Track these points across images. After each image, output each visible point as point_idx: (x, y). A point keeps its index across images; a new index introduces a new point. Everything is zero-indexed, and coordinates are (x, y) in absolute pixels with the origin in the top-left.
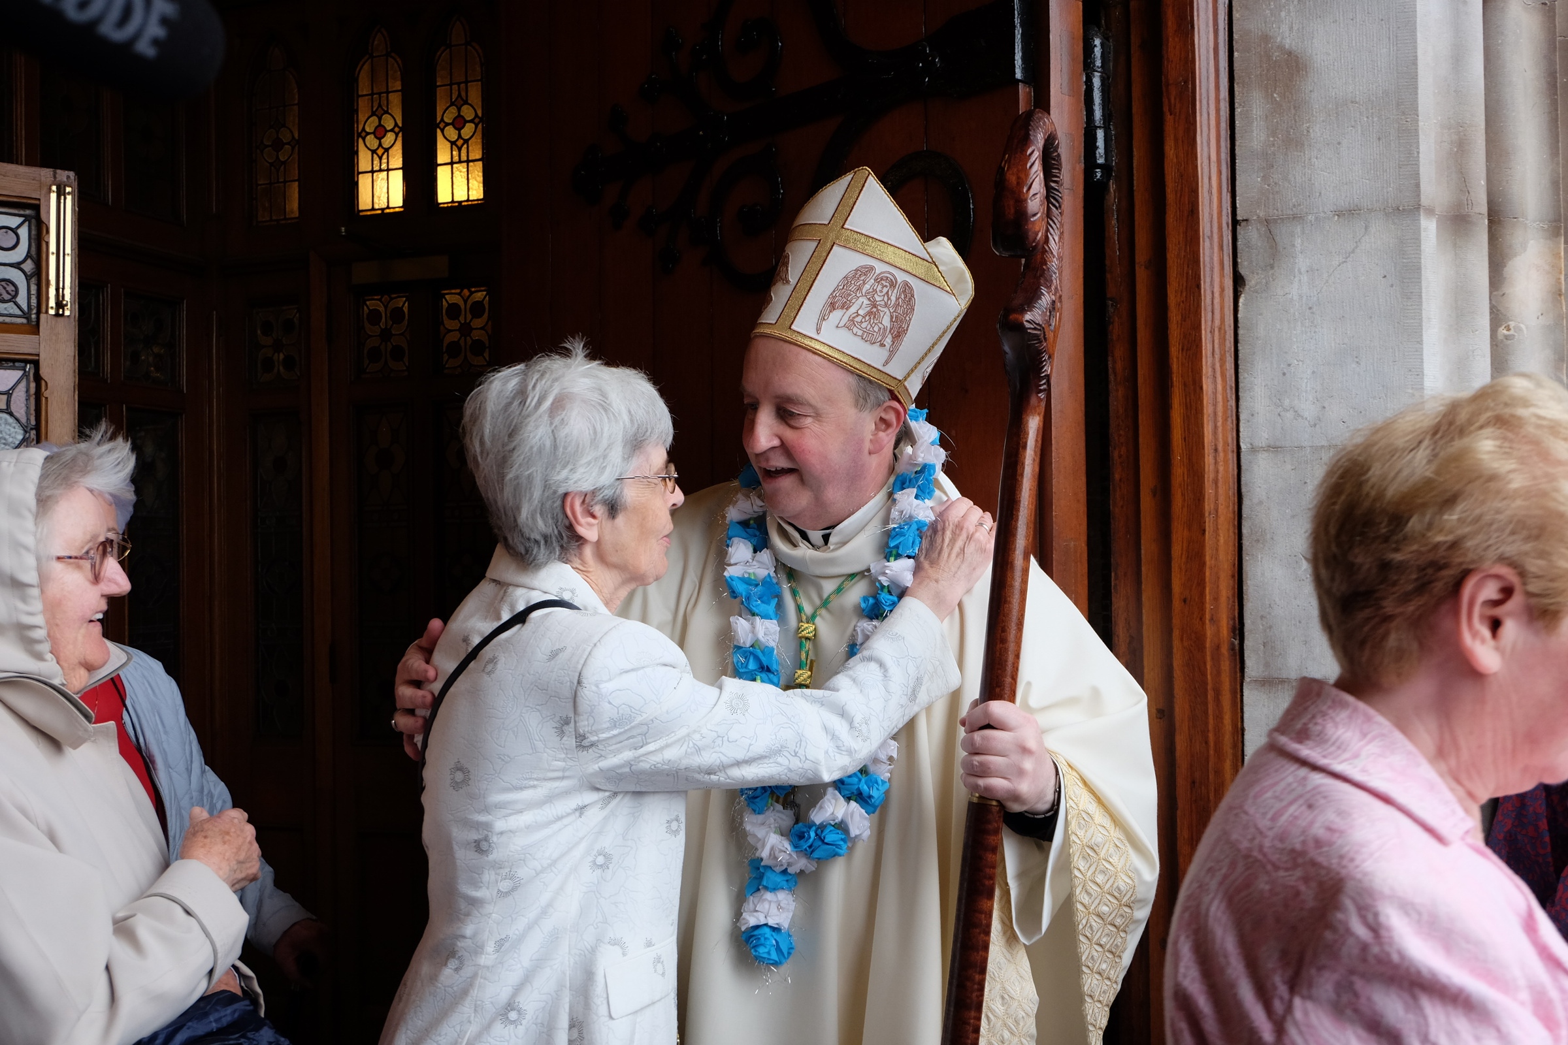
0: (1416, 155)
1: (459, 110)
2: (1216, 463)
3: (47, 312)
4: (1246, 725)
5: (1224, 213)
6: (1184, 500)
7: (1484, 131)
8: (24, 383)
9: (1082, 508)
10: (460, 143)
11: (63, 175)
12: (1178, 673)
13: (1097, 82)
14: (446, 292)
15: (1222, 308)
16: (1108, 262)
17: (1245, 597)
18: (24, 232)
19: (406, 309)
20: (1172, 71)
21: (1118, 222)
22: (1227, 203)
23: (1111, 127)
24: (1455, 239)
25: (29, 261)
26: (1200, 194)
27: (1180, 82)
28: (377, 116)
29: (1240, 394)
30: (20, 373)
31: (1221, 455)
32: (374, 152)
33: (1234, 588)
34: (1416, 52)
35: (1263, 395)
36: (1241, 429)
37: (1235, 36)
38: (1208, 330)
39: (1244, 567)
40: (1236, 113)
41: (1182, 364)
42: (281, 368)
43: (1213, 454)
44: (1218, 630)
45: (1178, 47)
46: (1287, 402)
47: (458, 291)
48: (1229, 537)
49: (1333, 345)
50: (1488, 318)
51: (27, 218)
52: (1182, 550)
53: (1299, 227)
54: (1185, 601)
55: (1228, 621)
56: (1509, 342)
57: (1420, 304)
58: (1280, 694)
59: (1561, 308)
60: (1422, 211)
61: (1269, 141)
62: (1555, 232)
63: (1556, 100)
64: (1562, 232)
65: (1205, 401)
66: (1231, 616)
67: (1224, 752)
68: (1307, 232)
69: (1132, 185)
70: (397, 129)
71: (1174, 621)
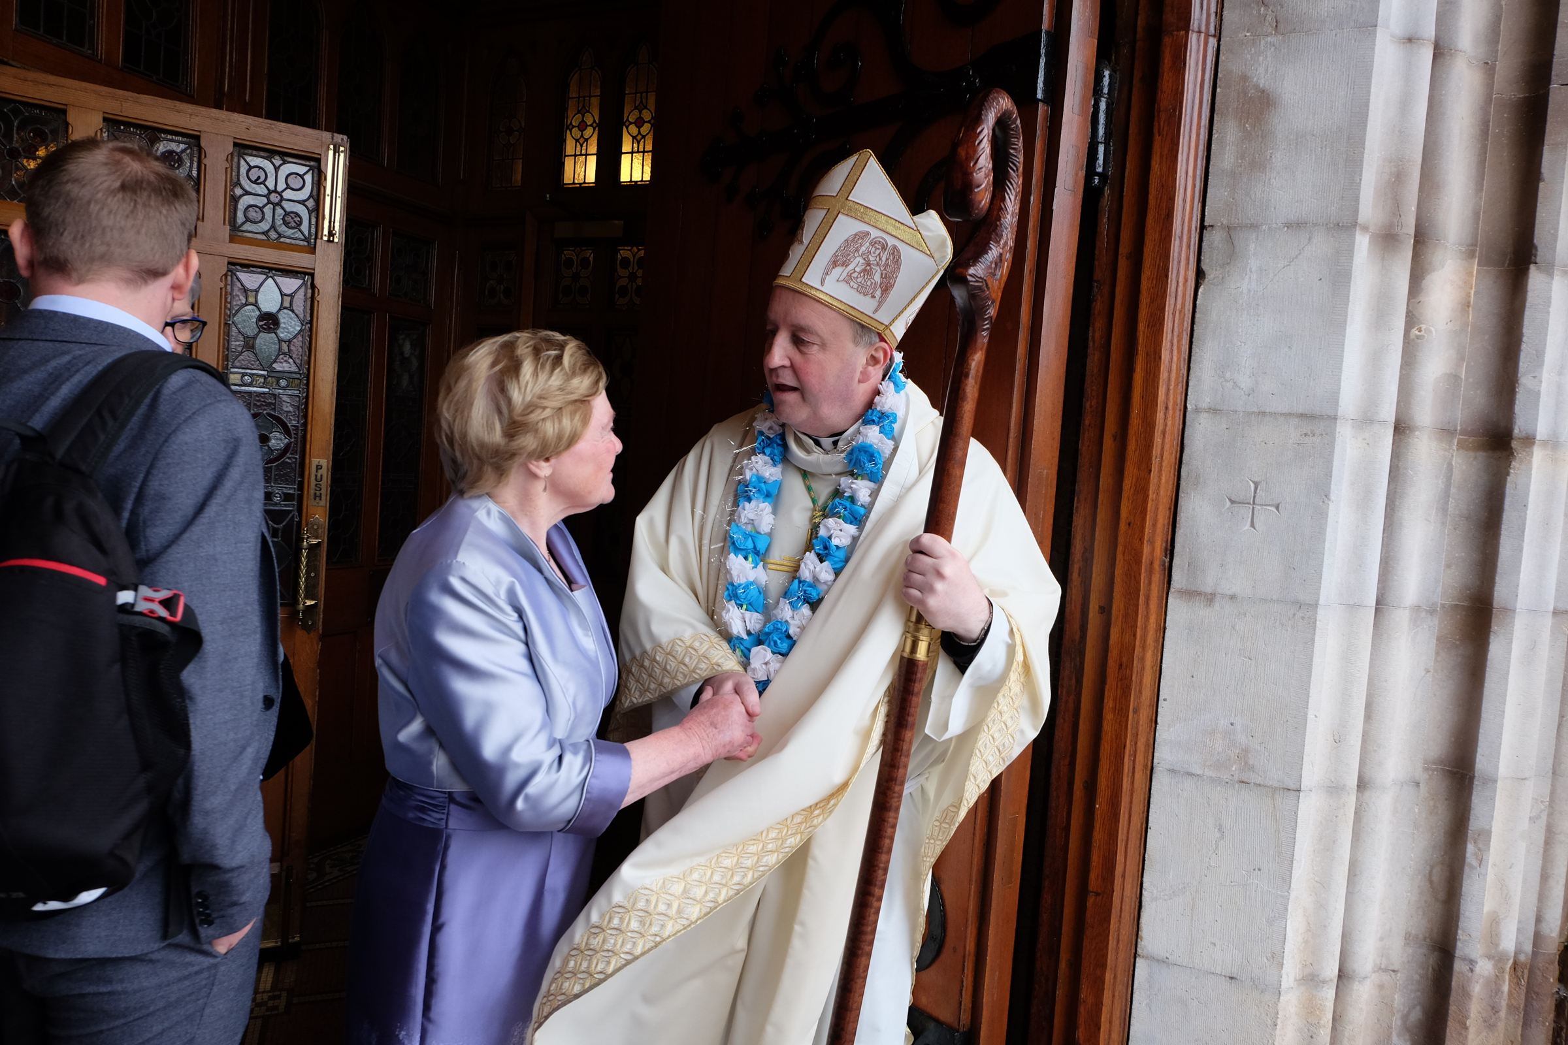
0: (1358, 181)
1: (640, 113)
2: (1166, 418)
3: (322, 238)
4: (1166, 625)
5: (1194, 219)
6: (1137, 445)
7: (1419, 167)
8: (303, 289)
9: (1057, 444)
10: (639, 137)
11: (339, 137)
12: (1118, 580)
13: (1103, 106)
14: (620, 248)
15: (1184, 295)
16: (1096, 252)
17: (1178, 525)
18: (308, 178)
19: (591, 259)
20: (1164, 100)
21: (1108, 220)
22: (1197, 211)
23: (1111, 143)
24: (1384, 253)
25: (311, 200)
26: (1176, 202)
27: (1170, 110)
28: (581, 114)
29: (1192, 365)
30: (300, 282)
31: (1171, 412)
32: (577, 141)
33: (1169, 518)
34: (1369, 96)
35: (1210, 368)
36: (1189, 393)
37: (1220, 75)
38: (1171, 312)
39: (1179, 503)
40: (1213, 138)
41: (1147, 337)
42: (502, 296)
43: (1164, 411)
44: (1152, 550)
45: (1171, 81)
46: (1228, 375)
47: (629, 248)
48: (1170, 477)
49: (1271, 331)
50: (1404, 320)
51: (311, 168)
52: (1132, 483)
53: (1254, 234)
54: (1129, 524)
55: (1162, 544)
56: (1419, 341)
57: (1347, 304)
58: (1197, 604)
59: (1468, 317)
60: (1358, 228)
61: (1237, 162)
62: (1470, 255)
63: (1486, 145)
64: (1477, 255)
65: (1162, 368)
66: (1165, 539)
67: (1148, 643)
68: (1260, 239)
69: (1123, 191)
70: (595, 125)
71: (1119, 539)
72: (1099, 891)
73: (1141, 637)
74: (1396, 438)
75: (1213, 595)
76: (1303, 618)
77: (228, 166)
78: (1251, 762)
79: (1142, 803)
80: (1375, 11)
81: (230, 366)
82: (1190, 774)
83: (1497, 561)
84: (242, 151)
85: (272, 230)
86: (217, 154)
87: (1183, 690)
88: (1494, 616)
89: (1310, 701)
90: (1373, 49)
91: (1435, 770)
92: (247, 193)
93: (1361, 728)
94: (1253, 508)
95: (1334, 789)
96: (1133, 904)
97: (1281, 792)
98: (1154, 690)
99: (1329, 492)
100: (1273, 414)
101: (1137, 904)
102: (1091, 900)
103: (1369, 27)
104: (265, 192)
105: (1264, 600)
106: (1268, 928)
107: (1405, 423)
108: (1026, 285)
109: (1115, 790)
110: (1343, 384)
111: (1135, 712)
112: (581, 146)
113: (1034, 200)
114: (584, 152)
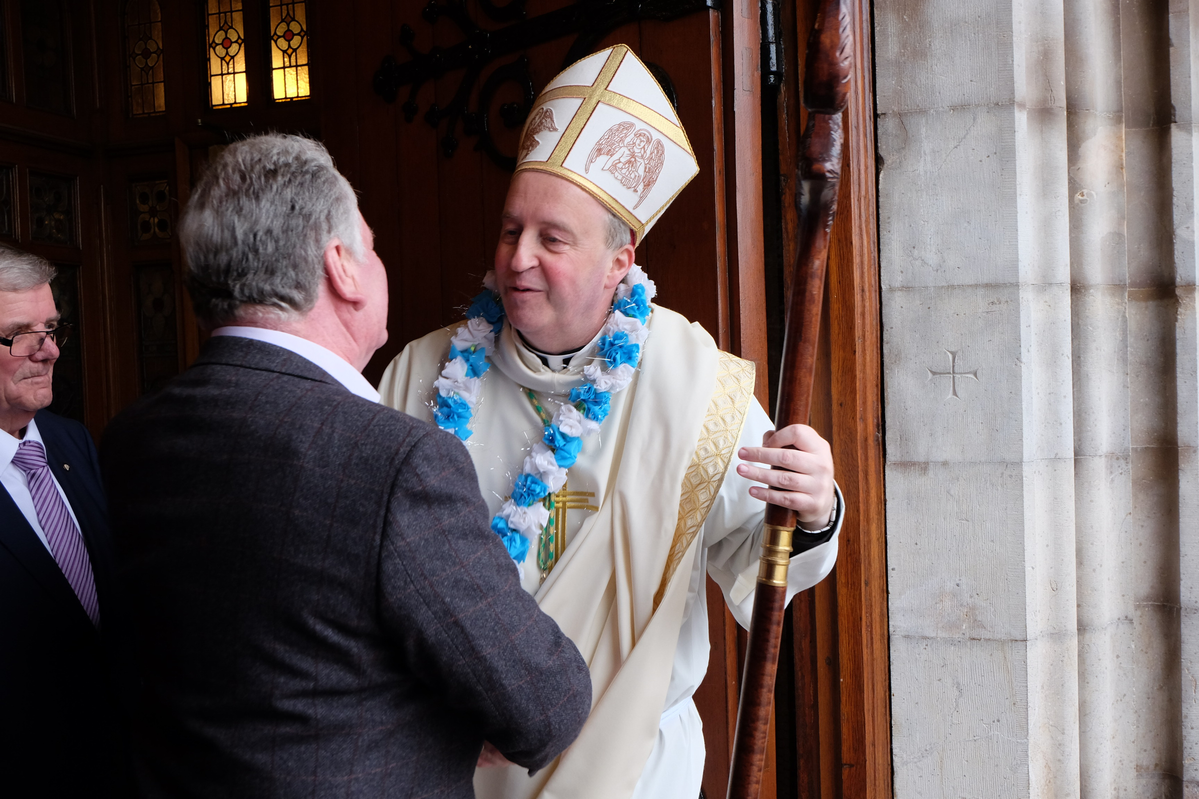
0: (1011, 63)
1: (288, 25)
2: (863, 300)
4: (887, 497)
5: (867, 109)
6: (839, 329)
7: (1063, 44)
9: (764, 335)
10: (290, 51)
13: (770, 7)
15: (866, 181)
16: (780, 147)
17: (886, 401)
21: (787, 115)
22: (869, 100)
23: (782, 42)
24: (1042, 127)
28: (224, 30)
29: (881, 247)
31: (867, 294)
33: (877, 395)
35: (898, 248)
36: (882, 274)
38: (856, 199)
39: (885, 379)
40: (876, 31)
41: (837, 225)
42: (157, 230)
43: (861, 293)
44: (866, 426)
46: (916, 253)
48: (873, 356)
49: (950, 209)
50: (1067, 187)
52: (839, 365)
53: (924, 119)
54: (841, 405)
55: (873, 420)
56: (1083, 205)
57: (1015, 177)
58: (913, 474)
59: (1123, 178)
60: (1015, 107)
61: (901, 52)
62: (1117, 119)
63: (1119, 18)
64: (1124, 120)
65: (854, 253)
66: (875, 415)
67: (871, 517)
68: (929, 122)
69: (798, 89)
70: (240, 41)
71: (833, 420)
72: (852, 762)
73: (864, 511)
74: (1074, 297)
75: (927, 464)
76: (1011, 476)
78: (979, 619)
79: (883, 672)
82: (925, 638)
83: (1177, 403)
87: (909, 558)
88: (1180, 454)
89: (1026, 554)
91: (1147, 606)
93: (1075, 575)
94: (954, 377)
95: (1056, 636)
96: (886, 771)
97: (1010, 644)
98: (882, 562)
99: (1020, 355)
100: (961, 287)
101: (890, 770)
102: (845, 772)
105: (973, 463)
106: (1012, 776)
107: (1080, 283)
108: (718, 185)
109: (857, 663)
110: (1020, 252)
111: (867, 584)
112: (228, 64)
113: (716, 103)
114: (231, 70)
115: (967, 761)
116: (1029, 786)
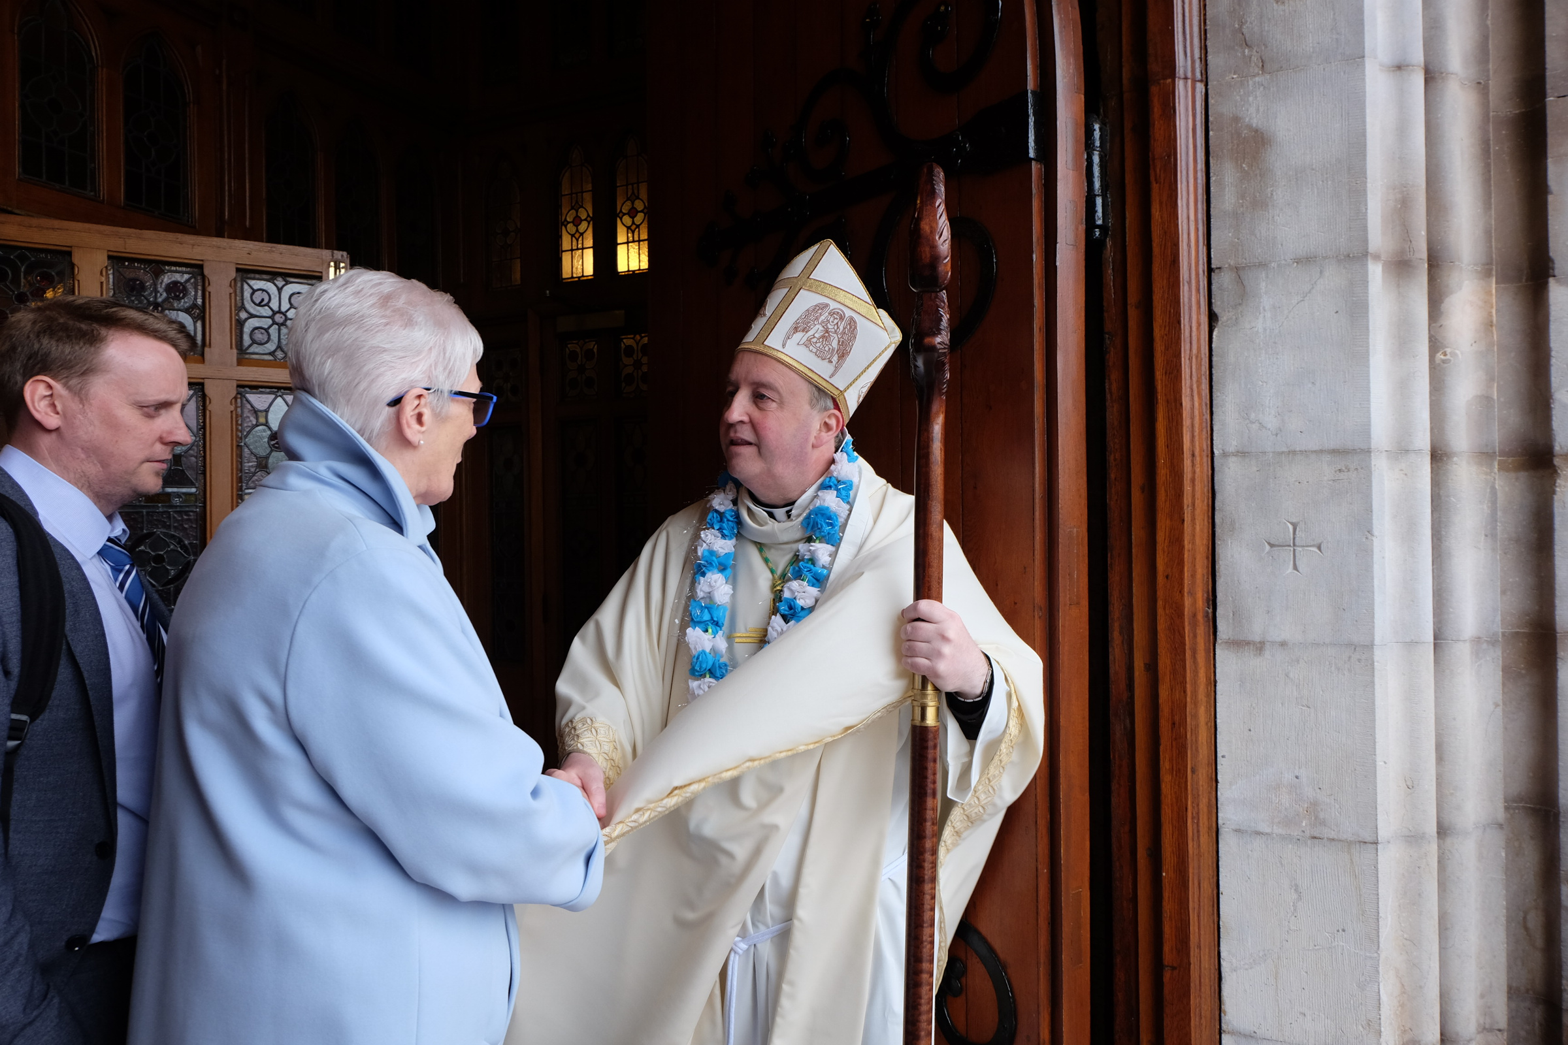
0: (1364, 211)
1: (633, 203)
2: (1193, 465)
4: (1217, 679)
5: (1201, 262)
6: (1167, 496)
7: (1424, 191)
9: (1084, 502)
10: (633, 228)
11: (338, 254)
12: (1161, 636)
13: (1096, 159)
14: (623, 337)
15: (1199, 340)
16: (1105, 304)
17: (1217, 574)
19: (595, 350)
20: (1158, 149)
21: (1113, 271)
22: (1203, 254)
23: (1108, 195)
24: (1399, 281)
26: (1180, 248)
27: (1165, 157)
28: (575, 209)
29: (1214, 409)
31: (1198, 459)
33: (1208, 567)
34: (1365, 126)
35: (1233, 410)
36: (1215, 438)
37: (1211, 119)
38: (1187, 358)
39: (1217, 550)
40: (1211, 181)
41: (1165, 385)
42: (508, 393)
43: (1191, 458)
44: (1193, 602)
45: (1162, 129)
46: (1253, 416)
47: (632, 336)
48: (1204, 525)
49: (1292, 369)
50: (1427, 345)
52: (1165, 535)
53: (1263, 272)
54: (1167, 577)
55: (1203, 594)
56: (1446, 365)
57: (1367, 334)
58: (1247, 654)
59: (1493, 337)
60: (1369, 258)
61: (1239, 203)
62: (1487, 274)
63: (1489, 163)
64: (1494, 273)
65: (1184, 415)
66: (1206, 589)
67: (1199, 699)
68: (1270, 277)
69: (1125, 241)
70: (589, 219)
71: (1158, 593)
72: (1175, 965)
73: (1192, 692)
74: (1434, 466)
75: (1262, 643)
76: (1359, 660)
77: (232, 291)
78: (1322, 815)
79: (1210, 867)
80: (1361, 43)
81: (244, 487)
82: (1258, 833)
83: (1554, 584)
84: (245, 276)
85: (278, 350)
86: (220, 281)
87: (1242, 745)
88: (1558, 641)
89: (1377, 747)
90: (1364, 80)
91: (1514, 809)
92: (252, 316)
93: (1434, 772)
94: (1294, 550)
95: (1413, 838)
96: (1212, 976)
97: (1358, 846)
98: (1211, 747)
99: (1372, 528)
100: (1304, 453)
101: (1217, 976)
102: (1167, 975)
103: (1356, 58)
104: (270, 313)
105: (1316, 645)
106: (1360, 993)
107: (1441, 450)
108: (1037, 343)
109: (1181, 856)
110: (1373, 416)
111: (1193, 771)
112: (577, 240)
113: (1036, 257)
114: (580, 246)
115: (1307, 973)
116: (1379, 1007)
